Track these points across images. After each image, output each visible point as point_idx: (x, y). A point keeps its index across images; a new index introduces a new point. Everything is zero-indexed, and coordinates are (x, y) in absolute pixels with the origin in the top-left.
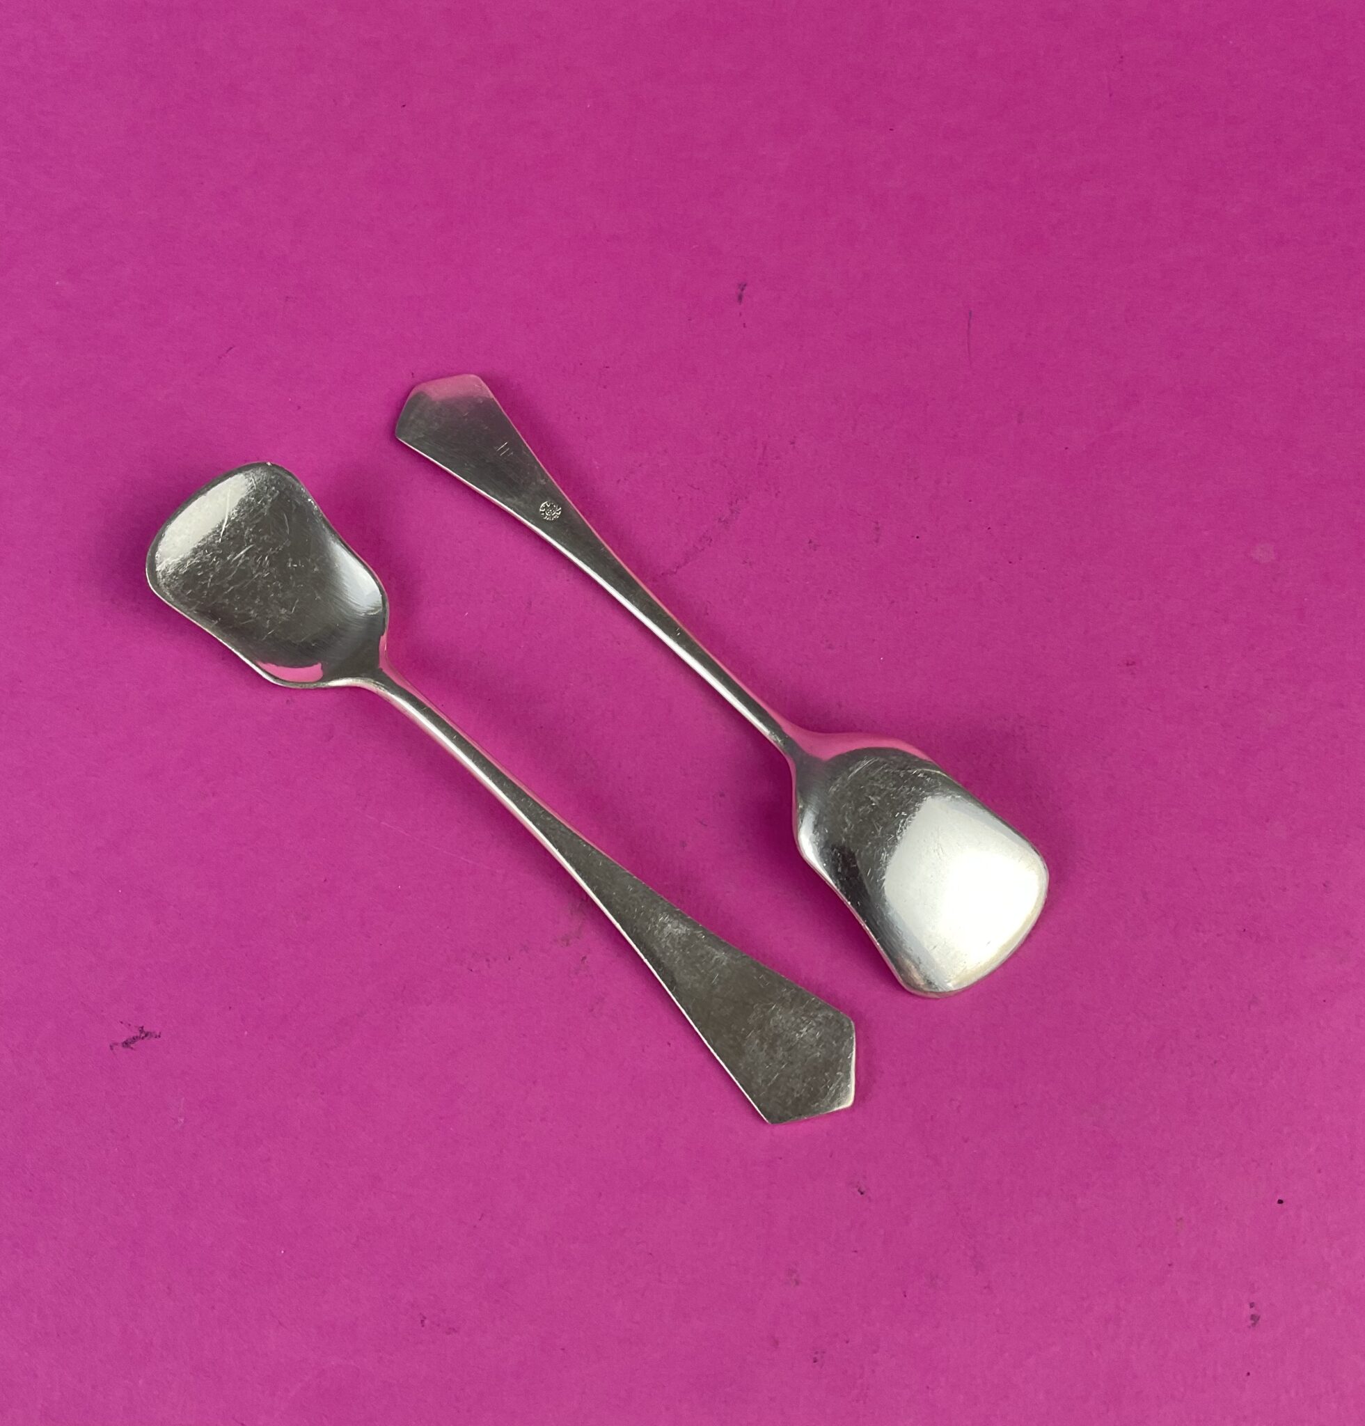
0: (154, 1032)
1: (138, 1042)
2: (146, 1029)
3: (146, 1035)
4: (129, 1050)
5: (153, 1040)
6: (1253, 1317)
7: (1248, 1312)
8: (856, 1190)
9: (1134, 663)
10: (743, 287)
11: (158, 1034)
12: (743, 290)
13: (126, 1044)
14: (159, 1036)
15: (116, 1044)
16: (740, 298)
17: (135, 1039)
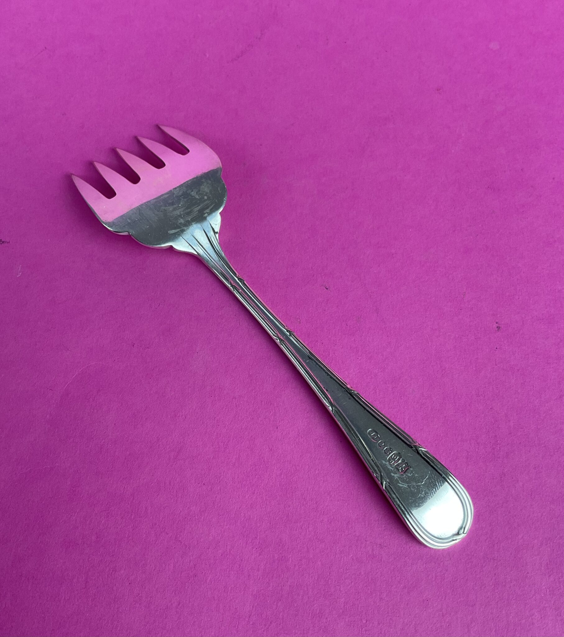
0: (6, 241)
6: (497, 327)
7: (495, 325)
8: (324, 288)
11: (8, 242)
14: (9, 243)
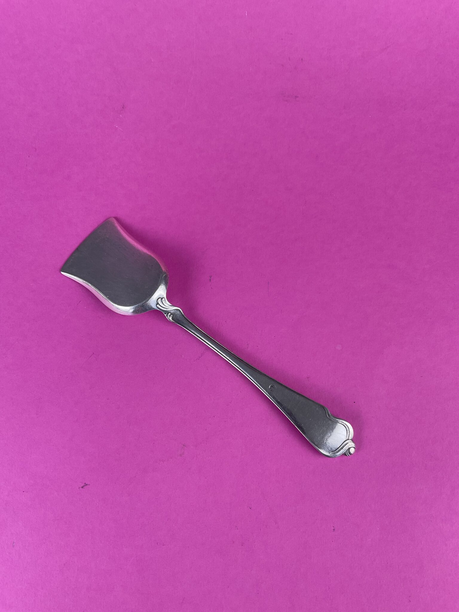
1: (85, 487)
2: (86, 483)
3: (87, 485)
4: (83, 489)
5: (88, 486)
9: (309, 378)
10: (211, 277)
12: (211, 278)
13: (82, 487)
15: (80, 487)
16: (210, 280)
17: (84, 486)
